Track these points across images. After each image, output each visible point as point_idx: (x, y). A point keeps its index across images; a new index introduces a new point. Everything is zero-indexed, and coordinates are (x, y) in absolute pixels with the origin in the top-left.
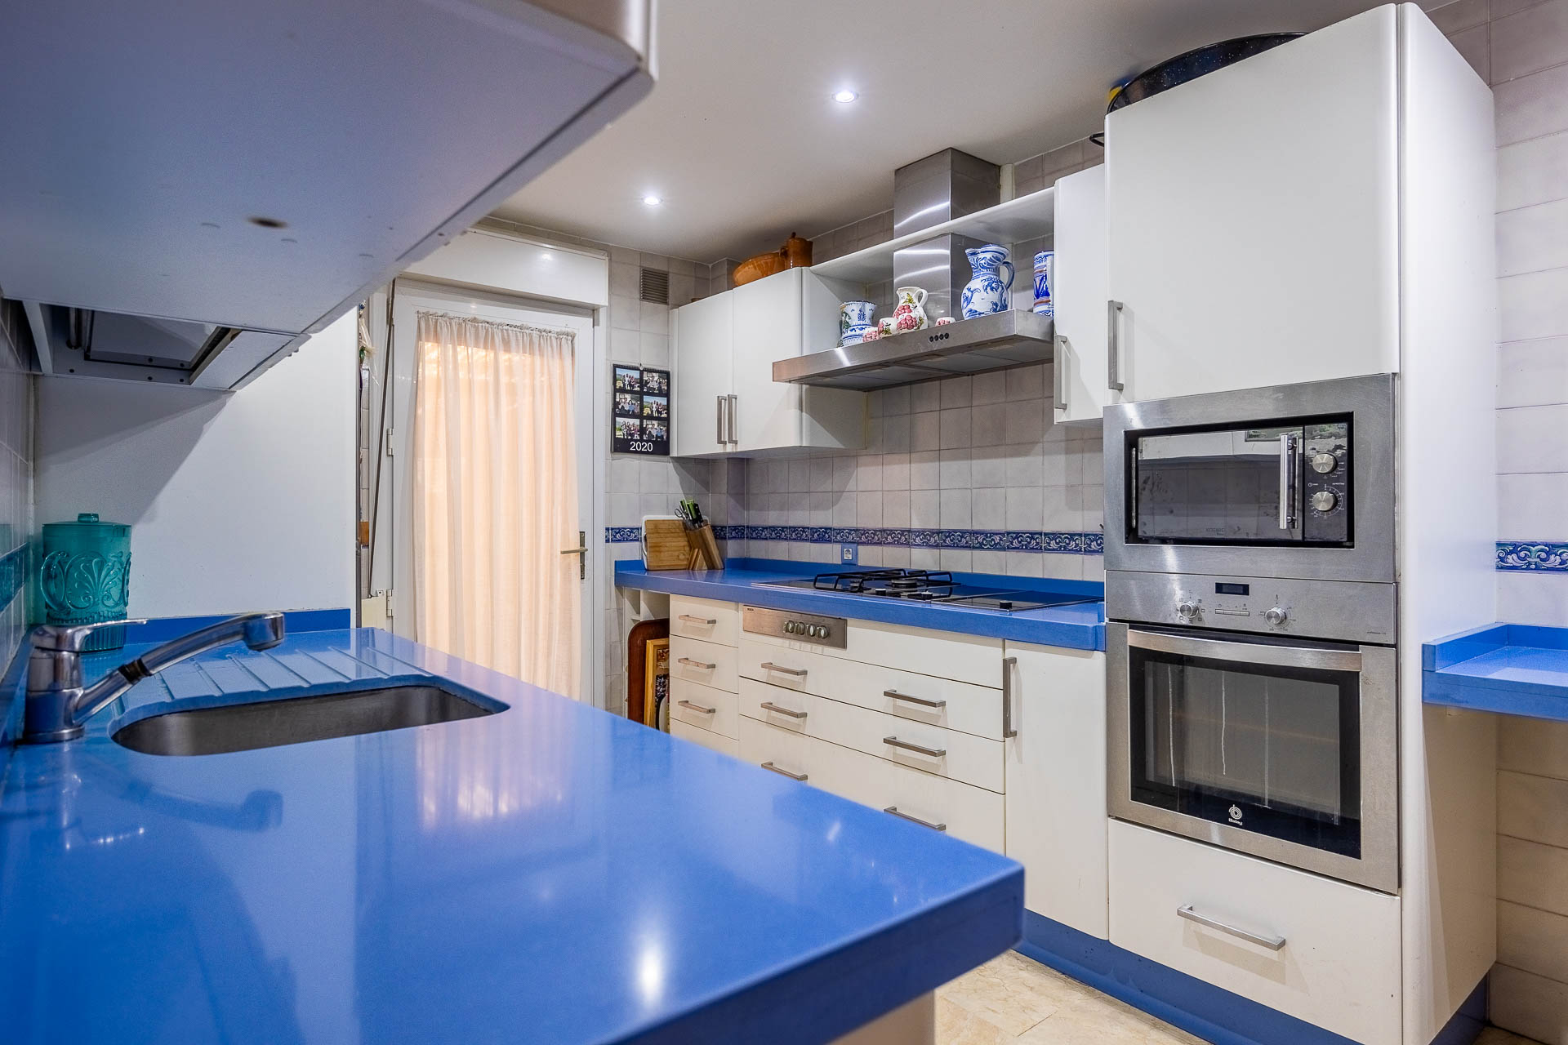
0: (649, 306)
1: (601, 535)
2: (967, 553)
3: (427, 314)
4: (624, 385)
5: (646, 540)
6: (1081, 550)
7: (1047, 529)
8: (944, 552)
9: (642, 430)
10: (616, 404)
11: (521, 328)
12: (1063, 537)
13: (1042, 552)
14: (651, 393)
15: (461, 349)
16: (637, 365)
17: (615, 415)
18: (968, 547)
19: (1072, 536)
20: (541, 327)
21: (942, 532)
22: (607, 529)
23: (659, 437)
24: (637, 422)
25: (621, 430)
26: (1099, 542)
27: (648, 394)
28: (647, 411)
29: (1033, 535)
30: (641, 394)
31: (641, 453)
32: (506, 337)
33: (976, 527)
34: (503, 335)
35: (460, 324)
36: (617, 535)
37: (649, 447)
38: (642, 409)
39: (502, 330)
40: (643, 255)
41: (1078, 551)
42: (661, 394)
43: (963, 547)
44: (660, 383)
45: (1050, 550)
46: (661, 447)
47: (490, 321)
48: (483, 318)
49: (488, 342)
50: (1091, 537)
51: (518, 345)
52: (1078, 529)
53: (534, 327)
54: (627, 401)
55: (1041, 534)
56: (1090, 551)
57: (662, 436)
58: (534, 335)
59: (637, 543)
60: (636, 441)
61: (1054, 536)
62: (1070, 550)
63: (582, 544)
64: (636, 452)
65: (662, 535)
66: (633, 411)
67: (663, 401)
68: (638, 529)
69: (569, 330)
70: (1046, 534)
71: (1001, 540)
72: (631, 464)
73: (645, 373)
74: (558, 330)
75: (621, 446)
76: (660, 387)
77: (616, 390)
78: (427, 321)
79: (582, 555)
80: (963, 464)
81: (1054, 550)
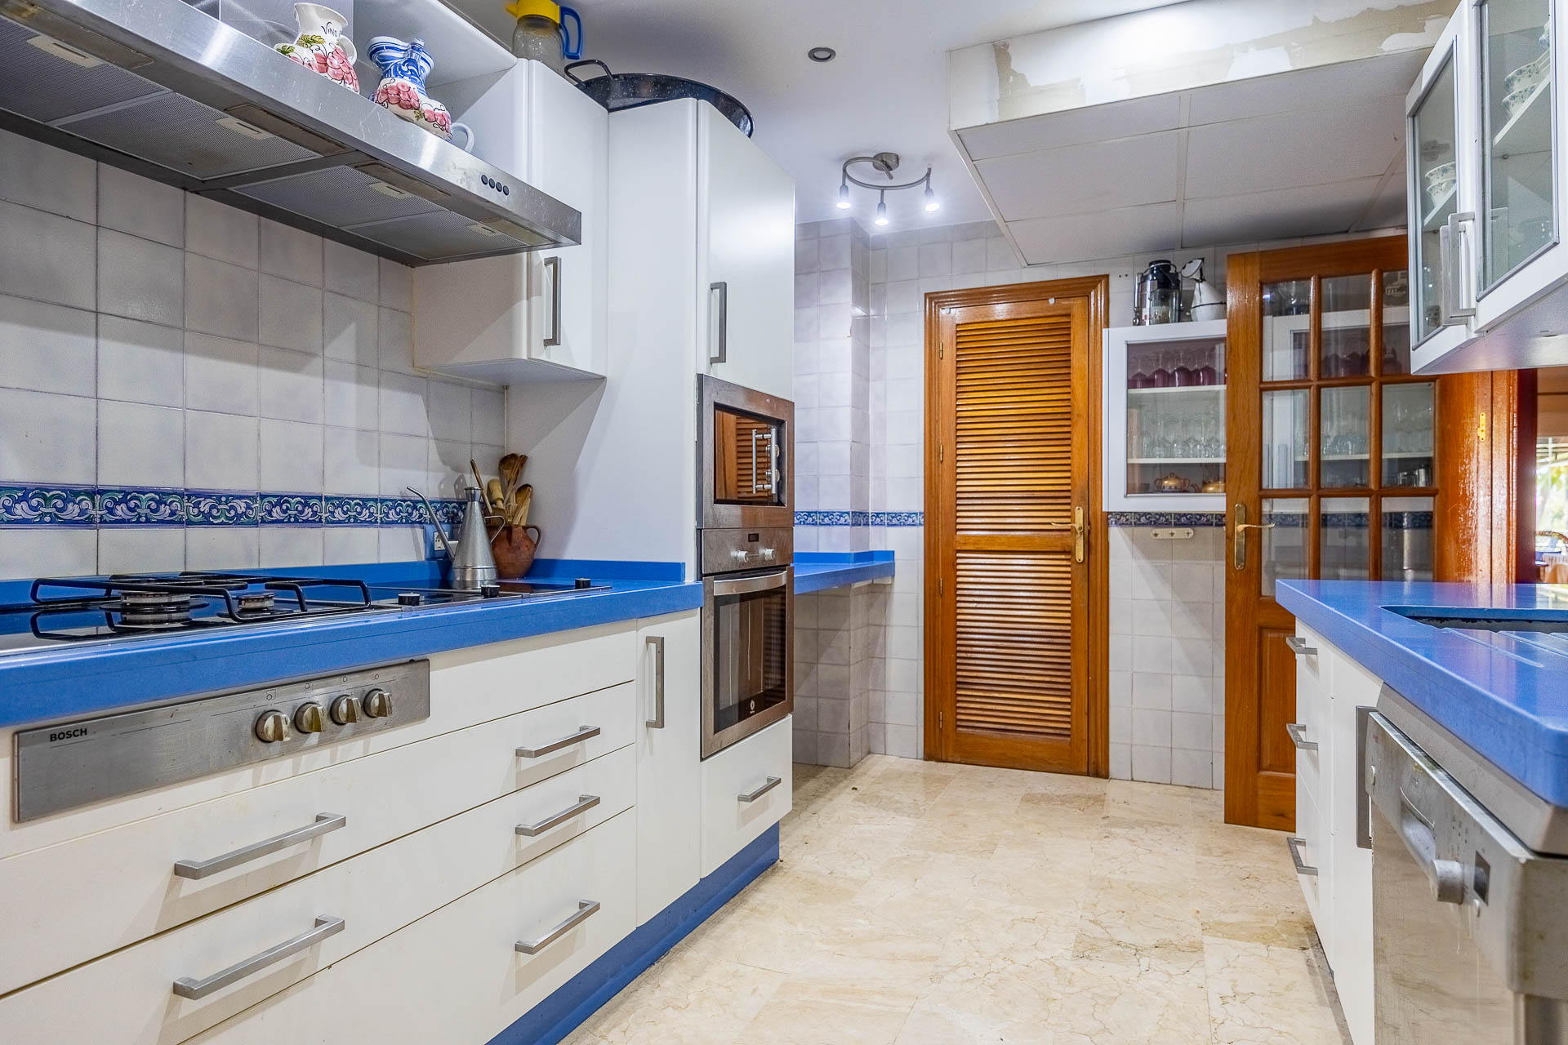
2: (175, 534)
6: (376, 522)
7: (329, 491)
8: (107, 533)
12: (353, 503)
13: (322, 526)
18: (173, 521)
19: (364, 502)
21: (102, 492)
26: (398, 510)
29: (306, 500)
33: (195, 483)
41: (371, 523)
43: (162, 522)
45: (333, 522)
50: (388, 503)
52: (372, 491)
55: (320, 498)
56: (387, 523)
61: (340, 501)
62: (362, 522)
70: (327, 499)
71: (248, 507)
80: (165, 359)
81: (339, 522)
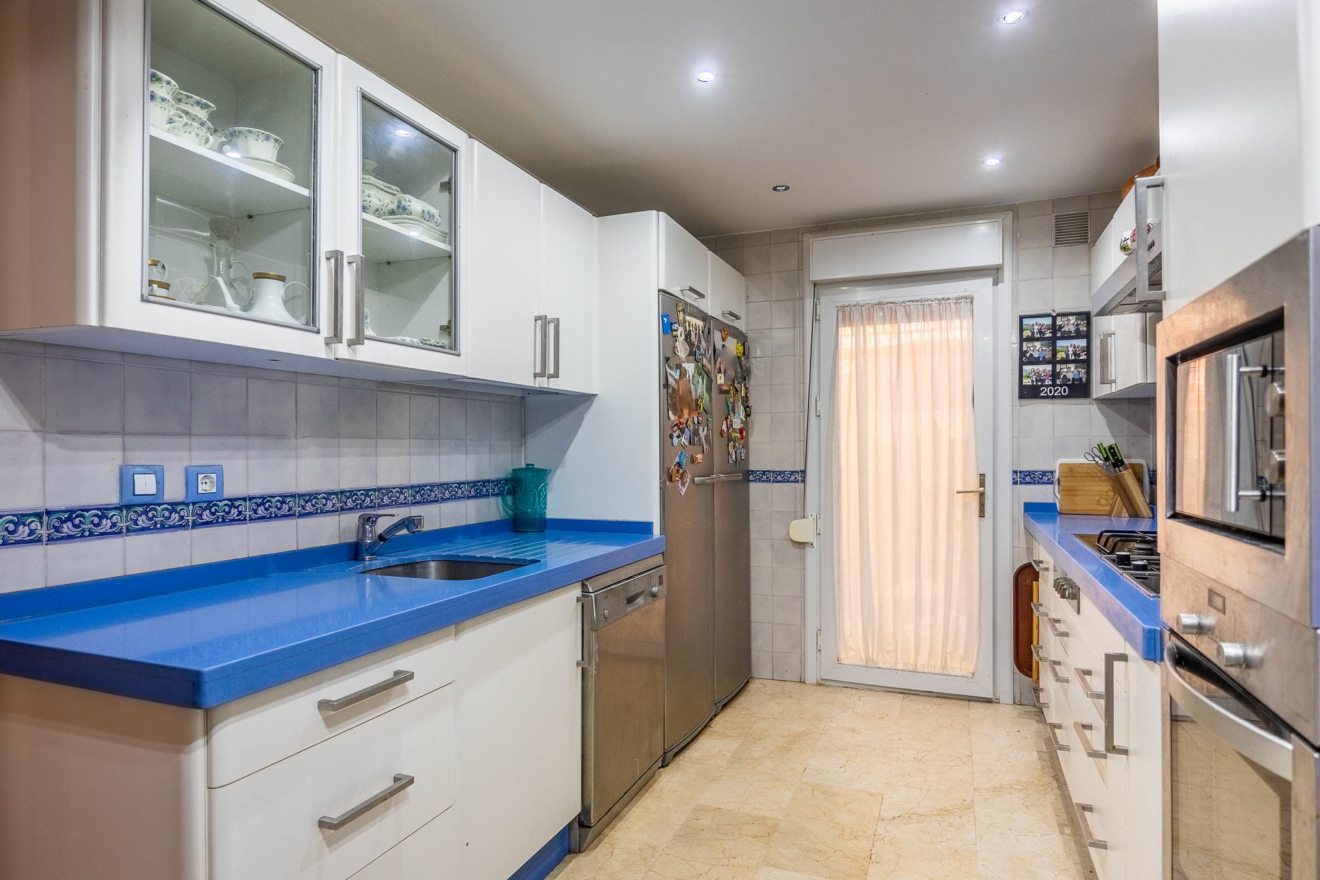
0: (1063, 250)
1: (1006, 477)
3: (843, 307)
4: (1033, 333)
5: (1059, 483)
9: (1055, 375)
10: (1022, 353)
11: (921, 301)
14: (1067, 336)
15: (870, 329)
16: (1049, 311)
17: (1022, 364)
20: (940, 297)
22: (1015, 472)
23: (1077, 380)
24: (1049, 367)
25: (1029, 377)
27: (1062, 338)
28: (1060, 356)
30: (1053, 340)
31: (1054, 397)
32: (908, 311)
34: (906, 310)
35: (869, 309)
36: (1025, 478)
37: (1064, 390)
38: (1054, 355)
39: (905, 307)
40: (1056, 202)
42: (1078, 335)
44: (1078, 325)
46: (1080, 390)
47: (894, 301)
48: (886, 301)
49: (893, 318)
51: (918, 316)
53: (932, 298)
54: (1037, 349)
57: (1081, 379)
58: (934, 305)
59: (1051, 486)
60: (1047, 386)
63: (982, 484)
64: (1047, 397)
65: (1079, 479)
66: (1044, 358)
67: (1082, 343)
68: (1052, 472)
69: (967, 294)
72: (1042, 410)
73: (1059, 318)
74: (956, 295)
75: (1029, 392)
76: (1078, 329)
77: (1022, 340)
78: (844, 312)
79: (982, 495)
